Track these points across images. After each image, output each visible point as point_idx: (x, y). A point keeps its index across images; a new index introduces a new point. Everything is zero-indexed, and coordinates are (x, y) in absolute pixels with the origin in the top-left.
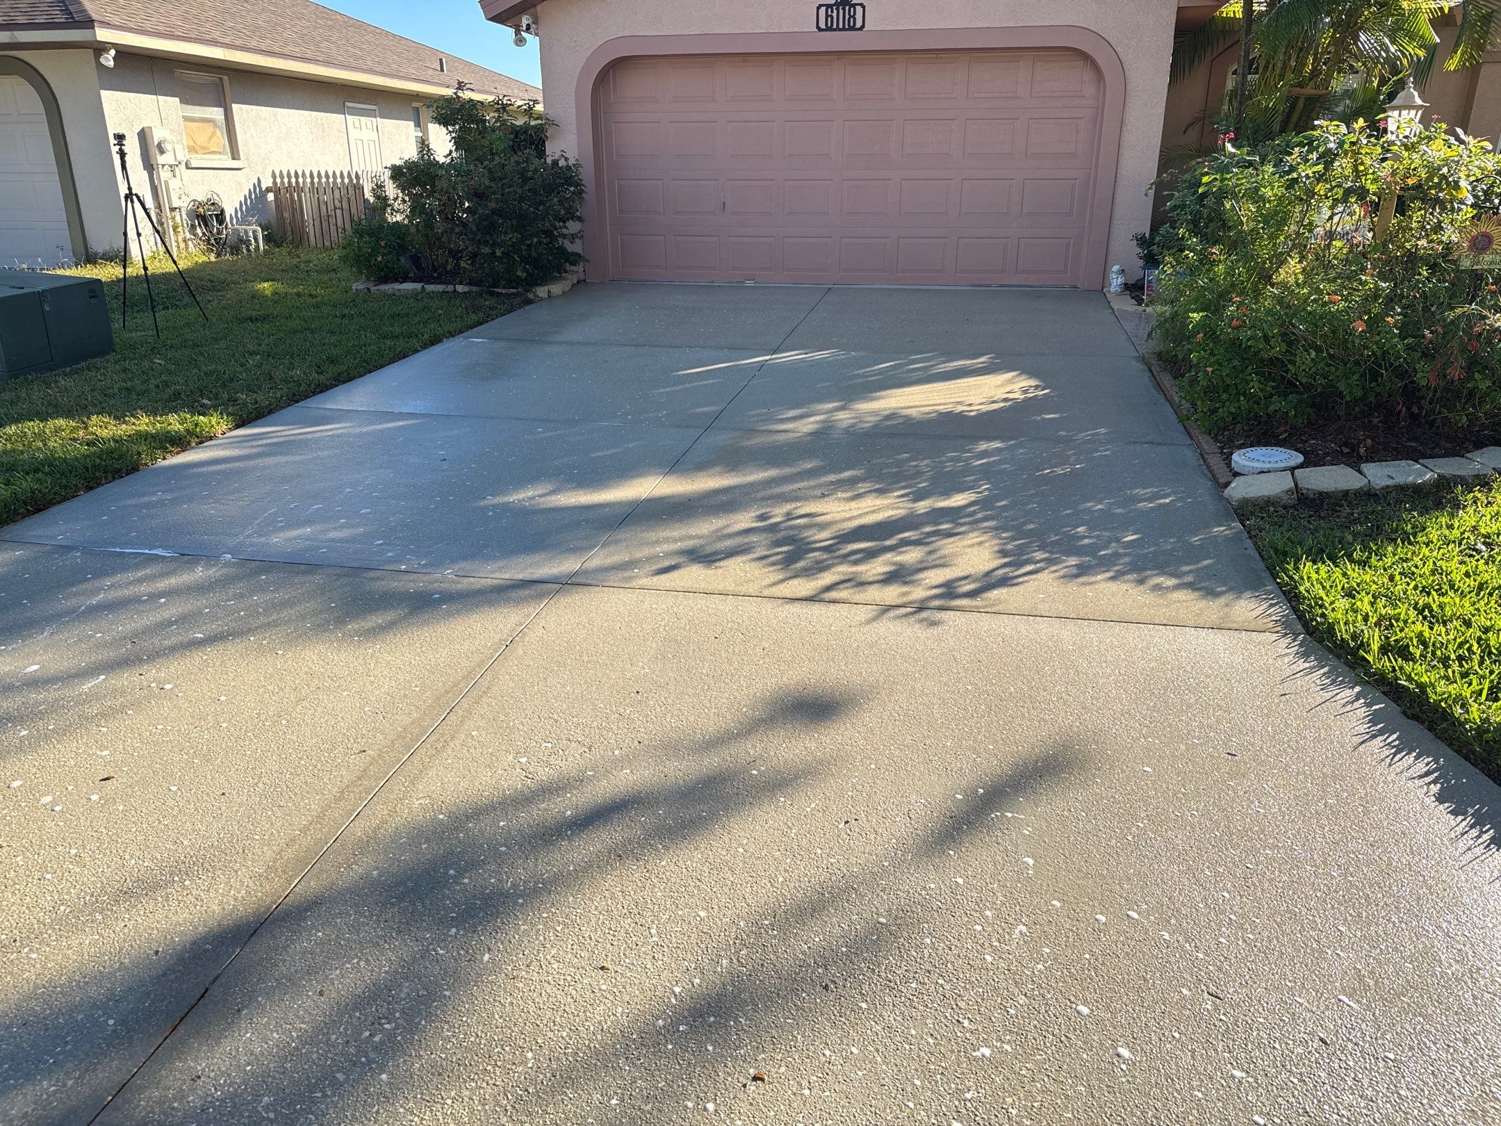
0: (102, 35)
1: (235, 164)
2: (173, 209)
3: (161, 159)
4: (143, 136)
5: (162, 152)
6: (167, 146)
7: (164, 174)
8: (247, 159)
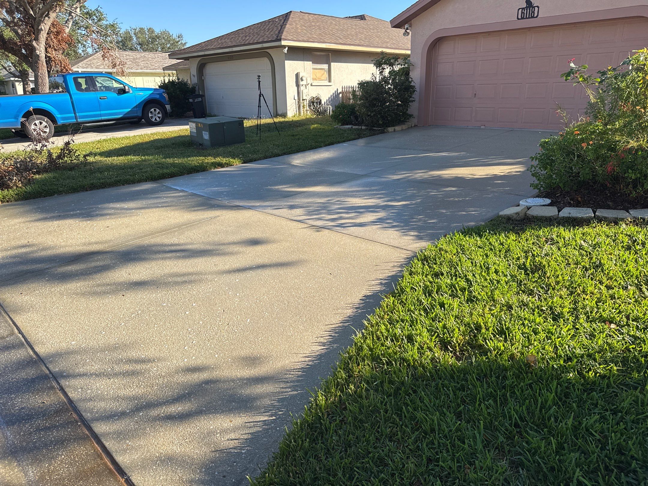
0: (284, 43)
1: (330, 84)
2: (303, 100)
3: (301, 83)
4: (297, 75)
5: (302, 80)
6: (304, 78)
7: (302, 88)
8: (334, 82)
